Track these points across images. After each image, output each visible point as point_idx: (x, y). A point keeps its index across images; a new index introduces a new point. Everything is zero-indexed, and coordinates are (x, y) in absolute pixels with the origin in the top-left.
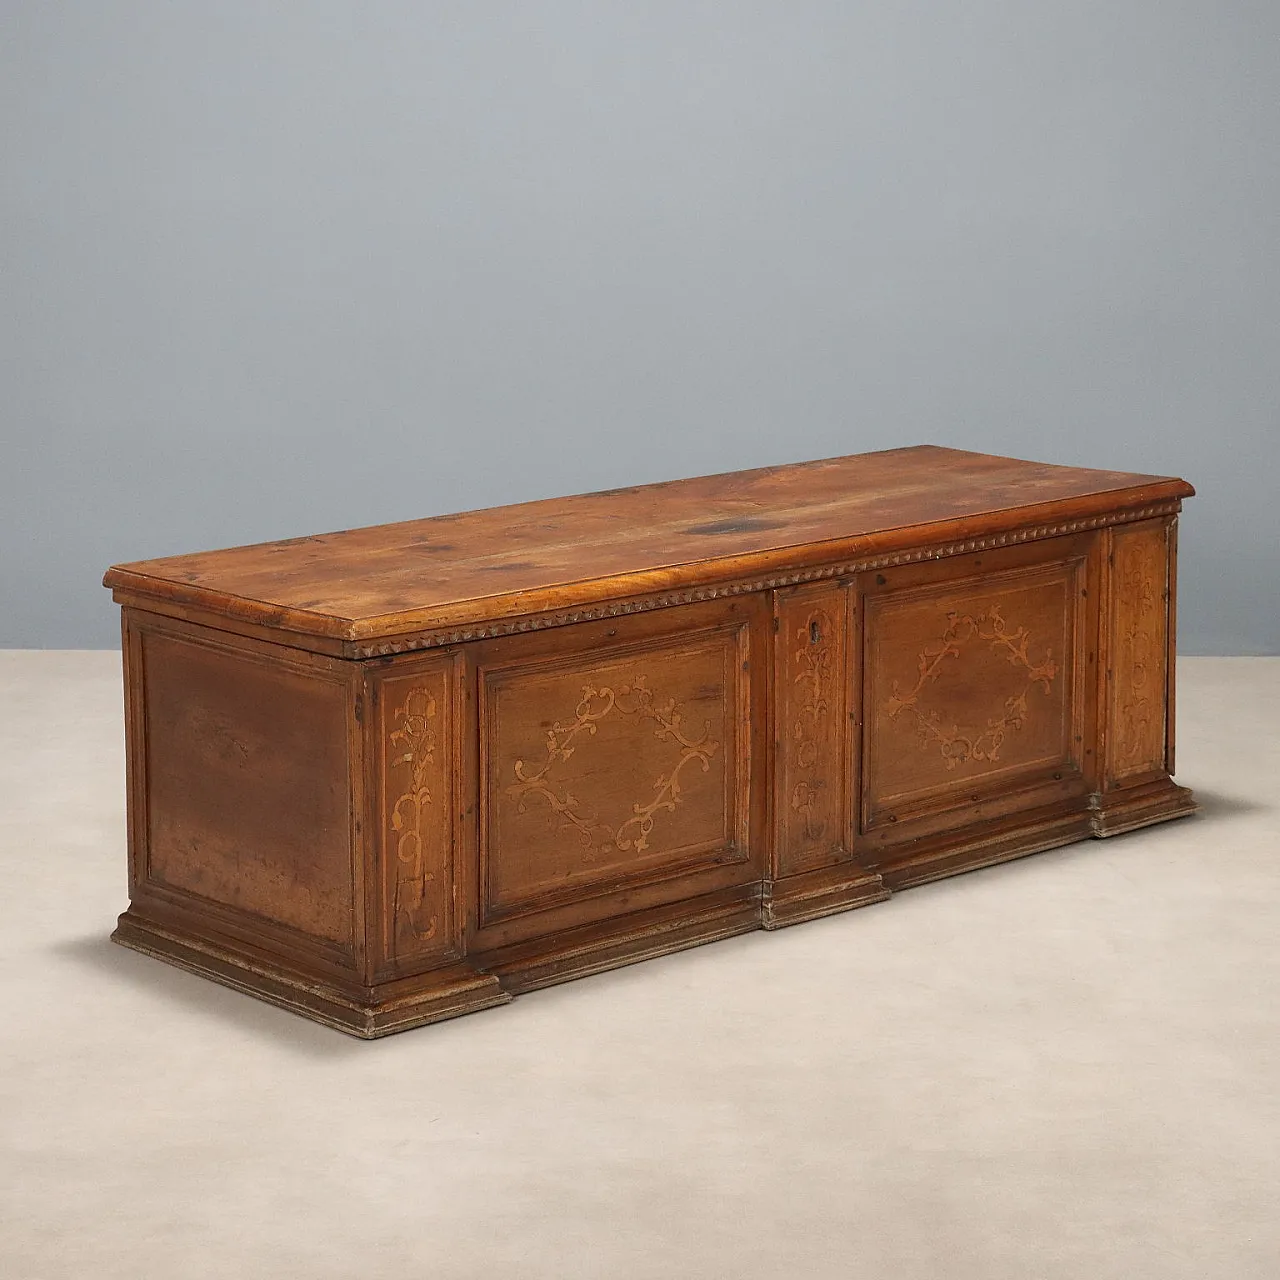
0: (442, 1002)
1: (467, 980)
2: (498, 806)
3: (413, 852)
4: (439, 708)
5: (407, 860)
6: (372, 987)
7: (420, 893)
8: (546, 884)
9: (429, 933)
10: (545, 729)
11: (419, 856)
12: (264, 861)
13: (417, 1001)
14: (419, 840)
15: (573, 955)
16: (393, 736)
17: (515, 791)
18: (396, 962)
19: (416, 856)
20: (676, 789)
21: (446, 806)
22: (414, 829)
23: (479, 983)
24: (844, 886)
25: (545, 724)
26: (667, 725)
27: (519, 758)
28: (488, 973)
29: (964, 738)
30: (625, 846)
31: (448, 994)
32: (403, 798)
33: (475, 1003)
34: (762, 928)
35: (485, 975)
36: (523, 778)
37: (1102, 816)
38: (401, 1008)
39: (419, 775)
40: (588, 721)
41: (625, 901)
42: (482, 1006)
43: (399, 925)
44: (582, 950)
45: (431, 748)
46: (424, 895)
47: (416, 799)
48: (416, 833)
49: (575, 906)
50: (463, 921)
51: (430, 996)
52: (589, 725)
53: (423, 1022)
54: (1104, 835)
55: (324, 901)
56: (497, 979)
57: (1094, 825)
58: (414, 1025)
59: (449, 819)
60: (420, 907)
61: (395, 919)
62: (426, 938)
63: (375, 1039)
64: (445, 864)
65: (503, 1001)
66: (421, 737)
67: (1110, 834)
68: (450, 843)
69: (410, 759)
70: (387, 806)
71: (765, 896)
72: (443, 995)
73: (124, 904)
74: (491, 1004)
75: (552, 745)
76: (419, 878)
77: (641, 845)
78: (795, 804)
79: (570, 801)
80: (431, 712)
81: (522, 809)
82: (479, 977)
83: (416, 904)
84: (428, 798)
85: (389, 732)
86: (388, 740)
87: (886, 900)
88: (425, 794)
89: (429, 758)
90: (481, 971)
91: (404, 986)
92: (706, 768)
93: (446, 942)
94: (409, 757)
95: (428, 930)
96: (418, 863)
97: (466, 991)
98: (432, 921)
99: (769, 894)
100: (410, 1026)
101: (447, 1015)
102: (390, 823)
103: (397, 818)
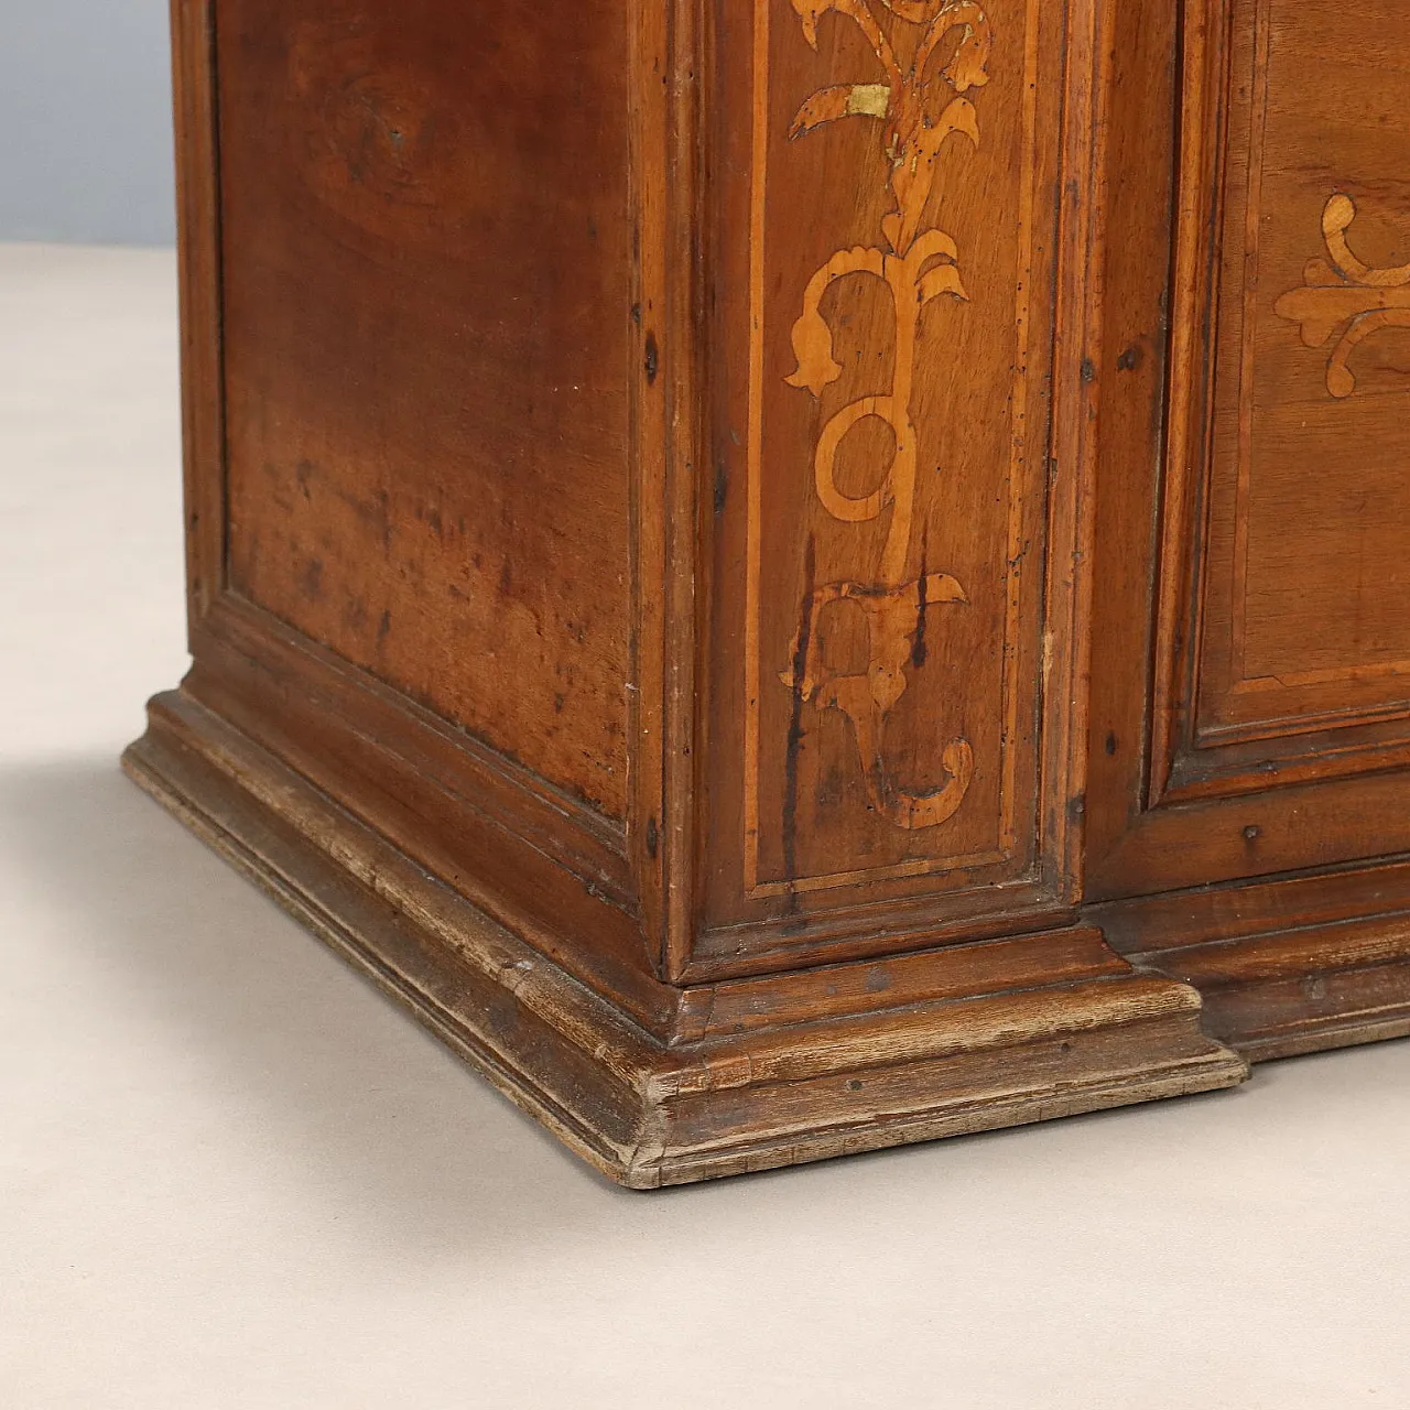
1: (1074, 988)
2: (1248, 360)
3: (878, 481)
5: (854, 512)
6: (684, 986)
7: (903, 647)
9: (936, 801)
11: (904, 503)
13: (857, 1057)
14: (907, 438)
17: (1316, 312)
18: (789, 899)
19: (889, 506)
21: (1025, 316)
22: (888, 393)
23: (1120, 1006)
27: (1343, 186)
28: (1166, 969)
31: (987, 1037)
32: (840, 263)
33: (1093, 1080)
35: (1154, 976)
36: (1350, 266)
38: (784, 1078)
39: (914, 179)
42: (1126, 1092)
43: (812, 759)
45: (969, 75)
46: (919, 654)
47: (899, 275)
48: (894, 411)
51: (914, 1042)
53: (872, 1138)
56: (1194, 999)
58: (833, 1144)
59: (1036, 373)
60: (906, 701)
61: (795, 734)
62: (924, 819)
63: (662, 1189)
64: (1013, 547)
65: (1208, 1078)
66: (926, 27)
68: (1037, 464)
69: (874, 109)
70: (775, 284)
72: (967, 1042)
73: (171, 665)
74: (1160, 1086)
76: (901, 588)
81: (1339, 382)
82: (1125, 981)
83: (886, 687)
84: (946, 279)
88: (939, 259)
89: (961, 116)
90: (1139, 962)
91: (812, 996)
93: (1008, 840)
94: (872, 99)
95: (936, 789)
96: (900, 533)
97: (1065, 1031)
98: (950, 757)
100: (816, 1147)
101: (975, 1118)
102: (781, 358)
103: (812, 341)
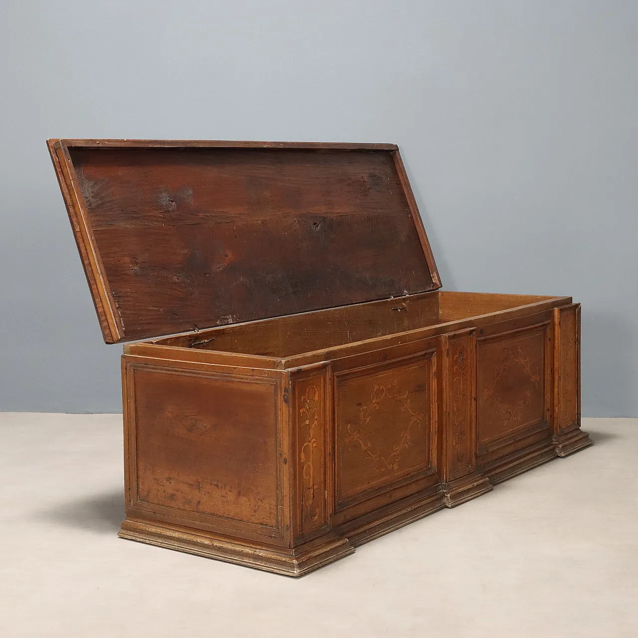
0: (327, 554)
1: (334, 541)
2: (341, 448)
3: (309, 473)
4: (320, 396)
5: (307, 478)
6: (293, 548)
7: (312, 496)
8: (359, 488)
9: (316, 517)
10: (360, 407)
11: (312, 476)
12: (217, 485)
13: (316, 555)
14: (312, 467)
15: (374, 525)
16: (301, 411)
17: (348, 440)
18: (302, 534)
19: (310, 477)
20: (409, 437)
21: (322, 448)
22: (310, 461)
23: (341, 543)
24: (475, 484)
25: (359, 404)
26: (405, 405)
27: (349, 422)
29: (510, 410)
30: (390, 467)
31: (328, 549)
32: (305, 444)
33: (340, 553)
34: (447, 507)
35: (343, 538)
36: (351, 433)
37: (561, 447)
39: (312, 432)
40: (376, 403)
41: (390, 496)
42: (343, 555)
43: (304, 513)
44: (378, 522)
45: (316, 417)
46: (313, 497)
47: (310, 444)
48: (310, 463)
49: (372, 500)
50: (330, 511)
51: (321, 551)
52: (376, 405)
53: (320, 565)
54: (563, 455)
55: (259, 504)
56: (348, 540)
57: (557, 451)
59: (324, 455)
60: (313, 503)
61: (302, 510)
62: (315, 520)
63: (300, 577)
64: (322, 480)
66: (312, 411)
67: (565, 454)
69: (308, 423)
70: (299, 449)
71: (445, 491)
72: (326, 550)
74: (347, 553)
75: (362, 414)
76: (312, 488)
77: (396, 467)
78: (454, 444)
79: (369, 445)
80: (316, 398)
81: (350, 450)
82: (339, 540)
83: (311, 502)
84: (315, 444)
85: (300, 409)
86: (299, 413)
87: (491, 490)
88: (314, 442)
89: (316, 422)
90: (338, 537)
92: (420, 426)
93: (323, 521)
94: (307, 422)
95: (316, 515)
96: (311, 480)
97: (336, 547)
98: (317, 511)
99: (446, 490)
101: (330, 561)
102: (300, 459)
103: (303, 456)
